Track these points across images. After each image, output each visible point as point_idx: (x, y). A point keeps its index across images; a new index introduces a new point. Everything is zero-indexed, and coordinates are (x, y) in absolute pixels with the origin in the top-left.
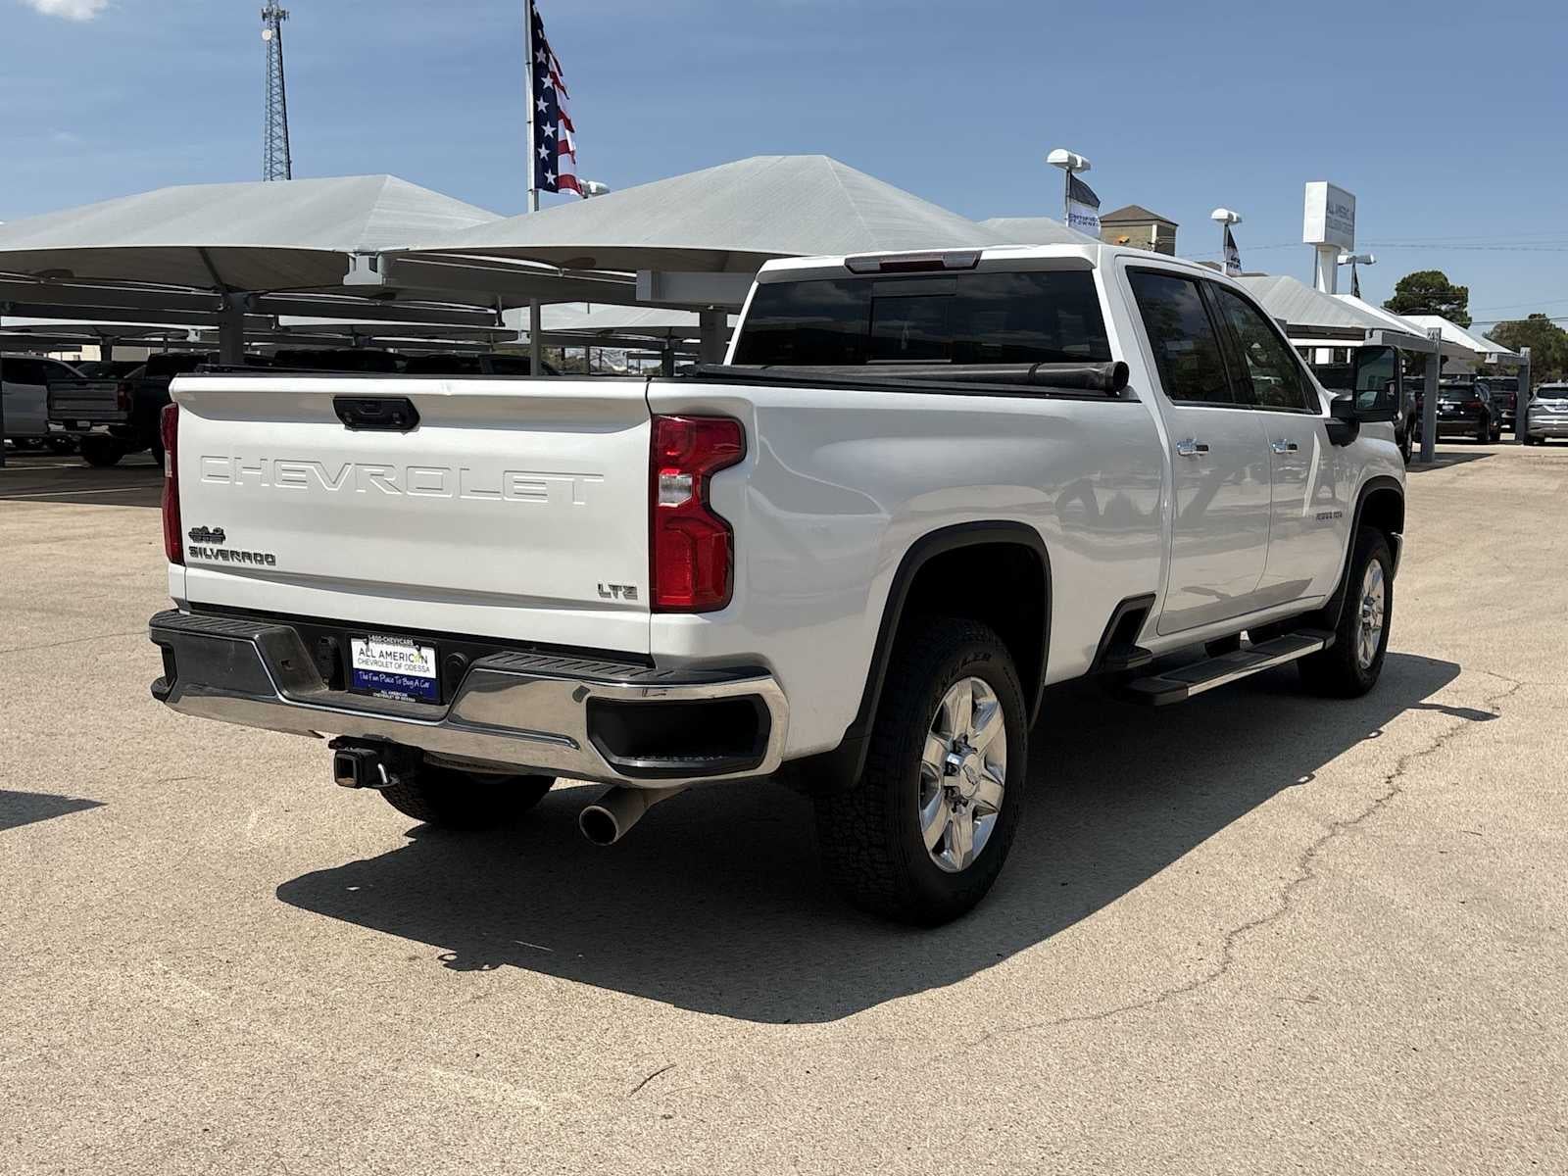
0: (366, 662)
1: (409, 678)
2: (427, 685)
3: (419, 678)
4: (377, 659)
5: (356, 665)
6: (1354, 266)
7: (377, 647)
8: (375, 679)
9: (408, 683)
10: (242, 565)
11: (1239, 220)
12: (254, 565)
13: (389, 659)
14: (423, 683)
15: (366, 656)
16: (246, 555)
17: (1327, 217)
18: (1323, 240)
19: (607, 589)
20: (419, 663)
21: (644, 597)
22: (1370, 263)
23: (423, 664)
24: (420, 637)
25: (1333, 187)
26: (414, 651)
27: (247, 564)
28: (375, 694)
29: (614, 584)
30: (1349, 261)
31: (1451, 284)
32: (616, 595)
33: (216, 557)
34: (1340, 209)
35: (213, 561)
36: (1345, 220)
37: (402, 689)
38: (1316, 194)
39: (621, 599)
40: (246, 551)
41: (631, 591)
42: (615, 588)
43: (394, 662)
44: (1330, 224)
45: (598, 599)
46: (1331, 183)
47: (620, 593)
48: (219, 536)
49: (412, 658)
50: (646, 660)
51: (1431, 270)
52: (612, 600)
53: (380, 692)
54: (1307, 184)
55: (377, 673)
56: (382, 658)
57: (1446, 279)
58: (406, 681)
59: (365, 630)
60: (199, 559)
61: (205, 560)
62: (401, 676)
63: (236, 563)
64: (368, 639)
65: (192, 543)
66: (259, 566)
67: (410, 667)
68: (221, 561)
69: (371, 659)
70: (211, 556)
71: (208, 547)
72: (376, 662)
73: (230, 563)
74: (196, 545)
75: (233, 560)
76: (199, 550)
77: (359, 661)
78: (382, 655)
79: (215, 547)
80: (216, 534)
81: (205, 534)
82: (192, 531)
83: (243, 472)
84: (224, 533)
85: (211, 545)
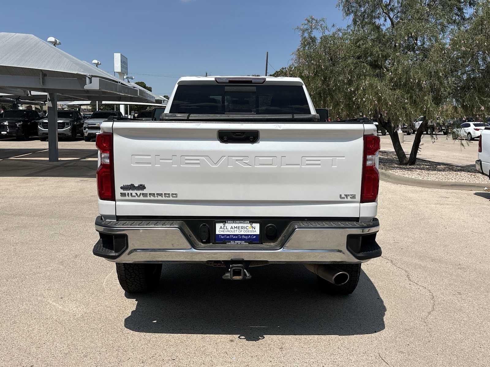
0: (223, 231)
1: (245, 235)
2: (255, 237)
3: (251, 235)
4: (229, 230)
5: (217, 233)
6: (128, 80)
7: (229, 225)
8: (228, 237)
9: (245, 237)
10: (156, 198)
11: (100, 64)
12: (164, 198)
13: (236, 229)
14: (253, 236)
15: (220, 229)
16: (161, 195)
17: (121, 64)
18: (120, 71)
19: (343, 196)
20: (251, 229)
21: (358, 198)
22: (133, 79)
23: (256, 229)
24: (252, 220)
25: (122, 55)
26: (249, 225)
27: (160, 198)
29: (346, 194)
30: (126, 78)
31: (147, 86)
32: (347, 198)
33: (139, 196)
34: (124, 62)
35: (137, 198)
36: (125, 66)
37: (241, 239)
38: (117, 57)
39: (349, 199)
40: (159, 192)
41: (354, 197)
42: (346, 195)
43: (238, 230)
44: (122, 67)
45: (340, 200)
46: (122, 54)
47: (349, 197)
48: (142, 187)
49: (247, 228)
50: (357, 219)
51: (141, 82)
52: (346, 200)
53: (230, 242)
54: (115, 54)
55: (228, 235)
56: (232, 229)
57: (145, 85)
58: (243, 237)
59: (224, 219)
60: (127, 198)
61: (130, 198)
62: (242, 235)
63: (152, 198)
64: (225, 222)
65: (122, 191)
66: (167, 198)
67: (246, 231)
68: (142, 198)
69: (226, 230)
70: (135, 196)
71: (134, 192)
72: (228, 231)
73: (148, 198)
74: (125, 192)
75: (150, 197)
76: (127, 194)
77: (220, 231)
78: (232, 228)
79: (139, 192)
80: (139, 187)
81: (132, 187)
82: (122, 186)
83: (160, 161)
84: (145, 186)
85: (136, 191)
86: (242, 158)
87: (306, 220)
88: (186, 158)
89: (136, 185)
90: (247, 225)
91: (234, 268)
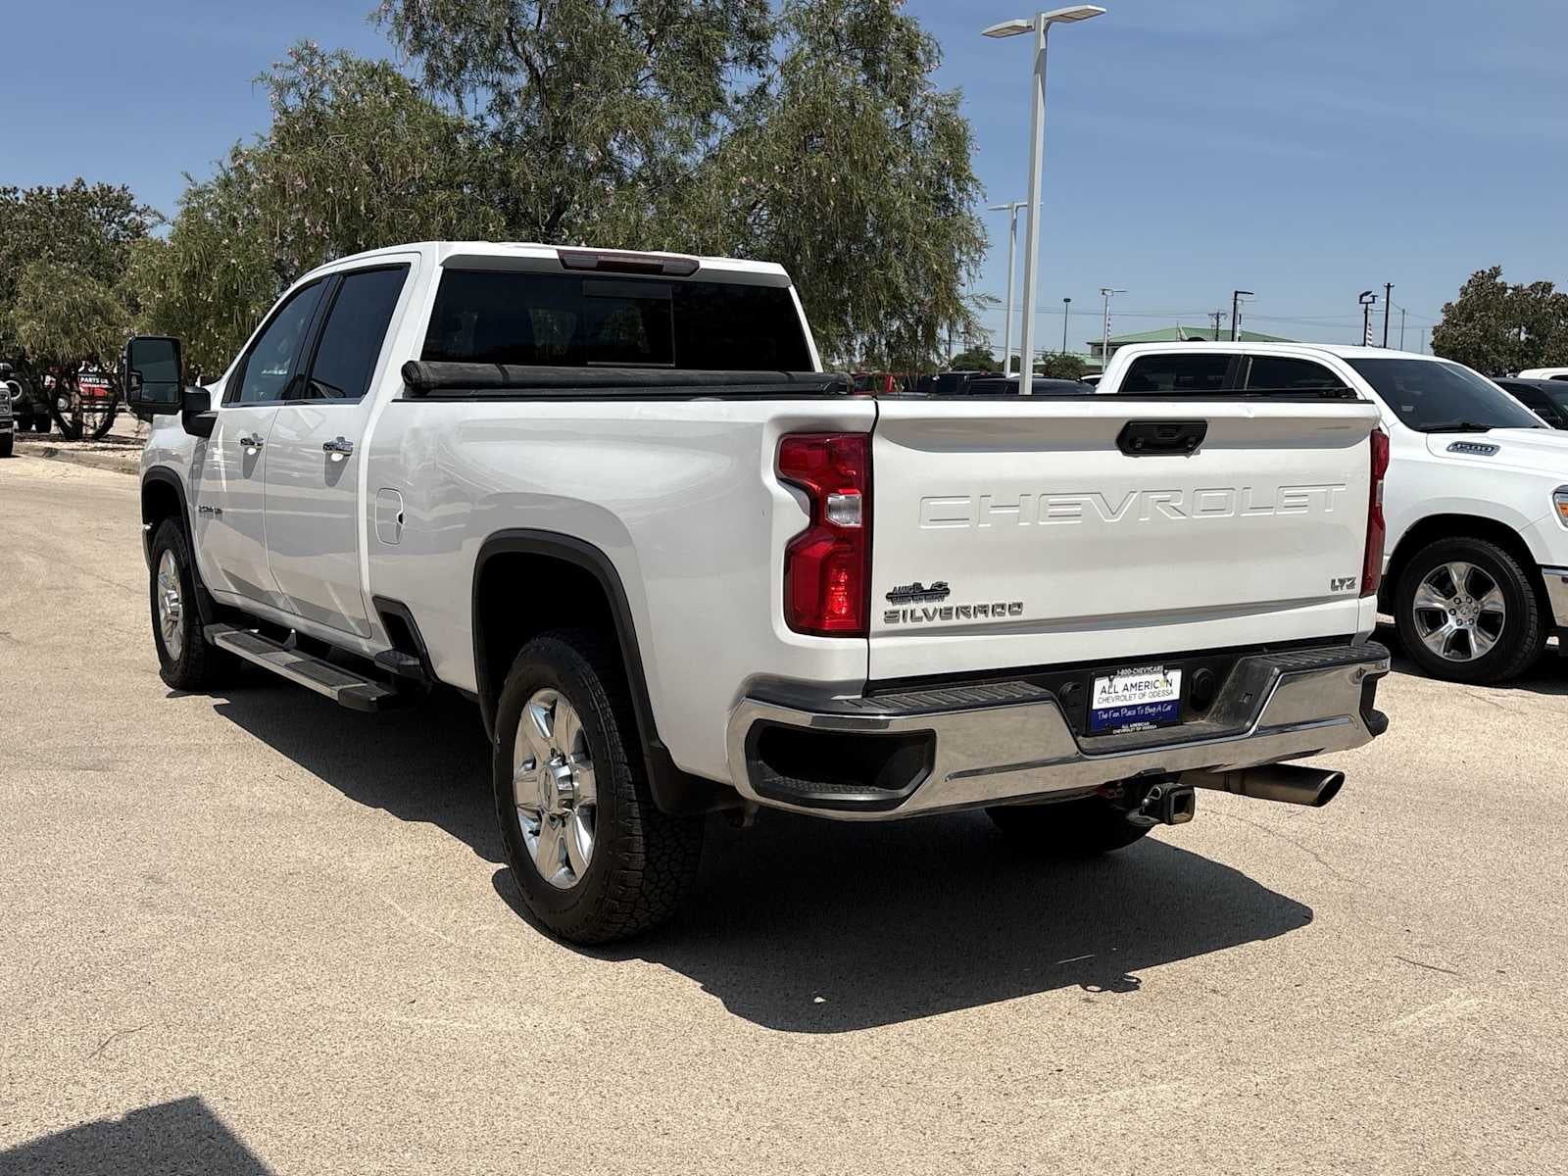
0: (1108, 700)
1: (1151, 705)
2: (1169, 708)
3: (1162, 703)
4: (1120, 694)
5: (1097, 706)
7: (1120, 682)
8: (1116, 715)
9: (1151, 711)
10: (972, 621)
12: (991, 619)
13: (1133, 691)
14: (1166, 706)
15: (1107, 695)
16: (983, 609)
19: (1337, 583)
20: (1164, 687)
21: (1359, 585)
23: (1168, 687)
24: (1168, 661)
26: (1161, 677)
27: (981, 619)
28: (1114, 732)
29: (1342, 577)
32: (1342, 587)
33: (930, 619)
35: (925, 623)
37: (1143, 718)
39: (1345, 589)
40: (980, 603)
41: (1350, 583)
42: (1342, 581)
43: (1138, 692)
45: (1331, 593)
47: (1345, 585)
48: (940, 591)
49: (1158, 684)
52: (1340, 591)
53: (1120, 728)
55: (1117, 709)
56: (1125, 692)
58: (1149, 710)
59: (1111, 667)
60: (901, 625)
61: (910, 625)
62: (1144, 706)
63: (963, 620)
64: (1115, 674)
65: (890, 606)
66: (998, 619)
67: (1153, 693)
68: (938, 622)
69: (1114, 695)
70: (920, 619)
71: (918, 607)
72: (1118, 698)
73: (954, 621)
74: (897, 607)
75: (976, 617)
76: (901, 613)
77: (1101, 700)
78: (1126, 689)
79: (931, 606)
80: (936, 590)
81: (916, 592)
82: (891, 591)
83: (992, 512)
84: (948, 587)
85: (924, 604)
86: (1167, 496)
87: (1266, 651)
88: (1053, 500)
89: (927, 586)
90: (1155, 677)
91: (1177, 793)
